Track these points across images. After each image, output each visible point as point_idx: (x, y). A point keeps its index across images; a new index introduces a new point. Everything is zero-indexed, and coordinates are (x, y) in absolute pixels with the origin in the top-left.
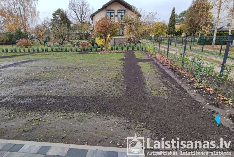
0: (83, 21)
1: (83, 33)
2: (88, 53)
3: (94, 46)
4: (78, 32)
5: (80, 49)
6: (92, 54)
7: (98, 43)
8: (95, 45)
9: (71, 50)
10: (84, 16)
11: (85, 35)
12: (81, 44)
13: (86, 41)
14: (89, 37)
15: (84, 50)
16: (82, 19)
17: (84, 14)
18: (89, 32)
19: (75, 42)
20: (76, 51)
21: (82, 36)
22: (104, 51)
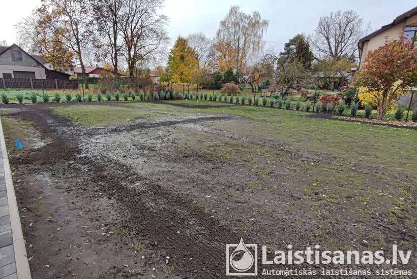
0: (340, 54)
1: (332, 76)
2: (330, 118)
3: (349, 105)
4: (322, 75)
5: (315, 108)
6: (338, 122)
7: (361, 98)
8: (353, 103)
9: (298, 108)
10: (343, 44)
11: (336, 80)
12: (320, 98)
13: (334, 93)
14: (344, 85)
15: (324, 110)
16: (338, 51)
17: (345, 42)
18: (347, 74)
19: (310, 93)
20: (308, 109)
21: (330, 82)
22: (372, 118)
